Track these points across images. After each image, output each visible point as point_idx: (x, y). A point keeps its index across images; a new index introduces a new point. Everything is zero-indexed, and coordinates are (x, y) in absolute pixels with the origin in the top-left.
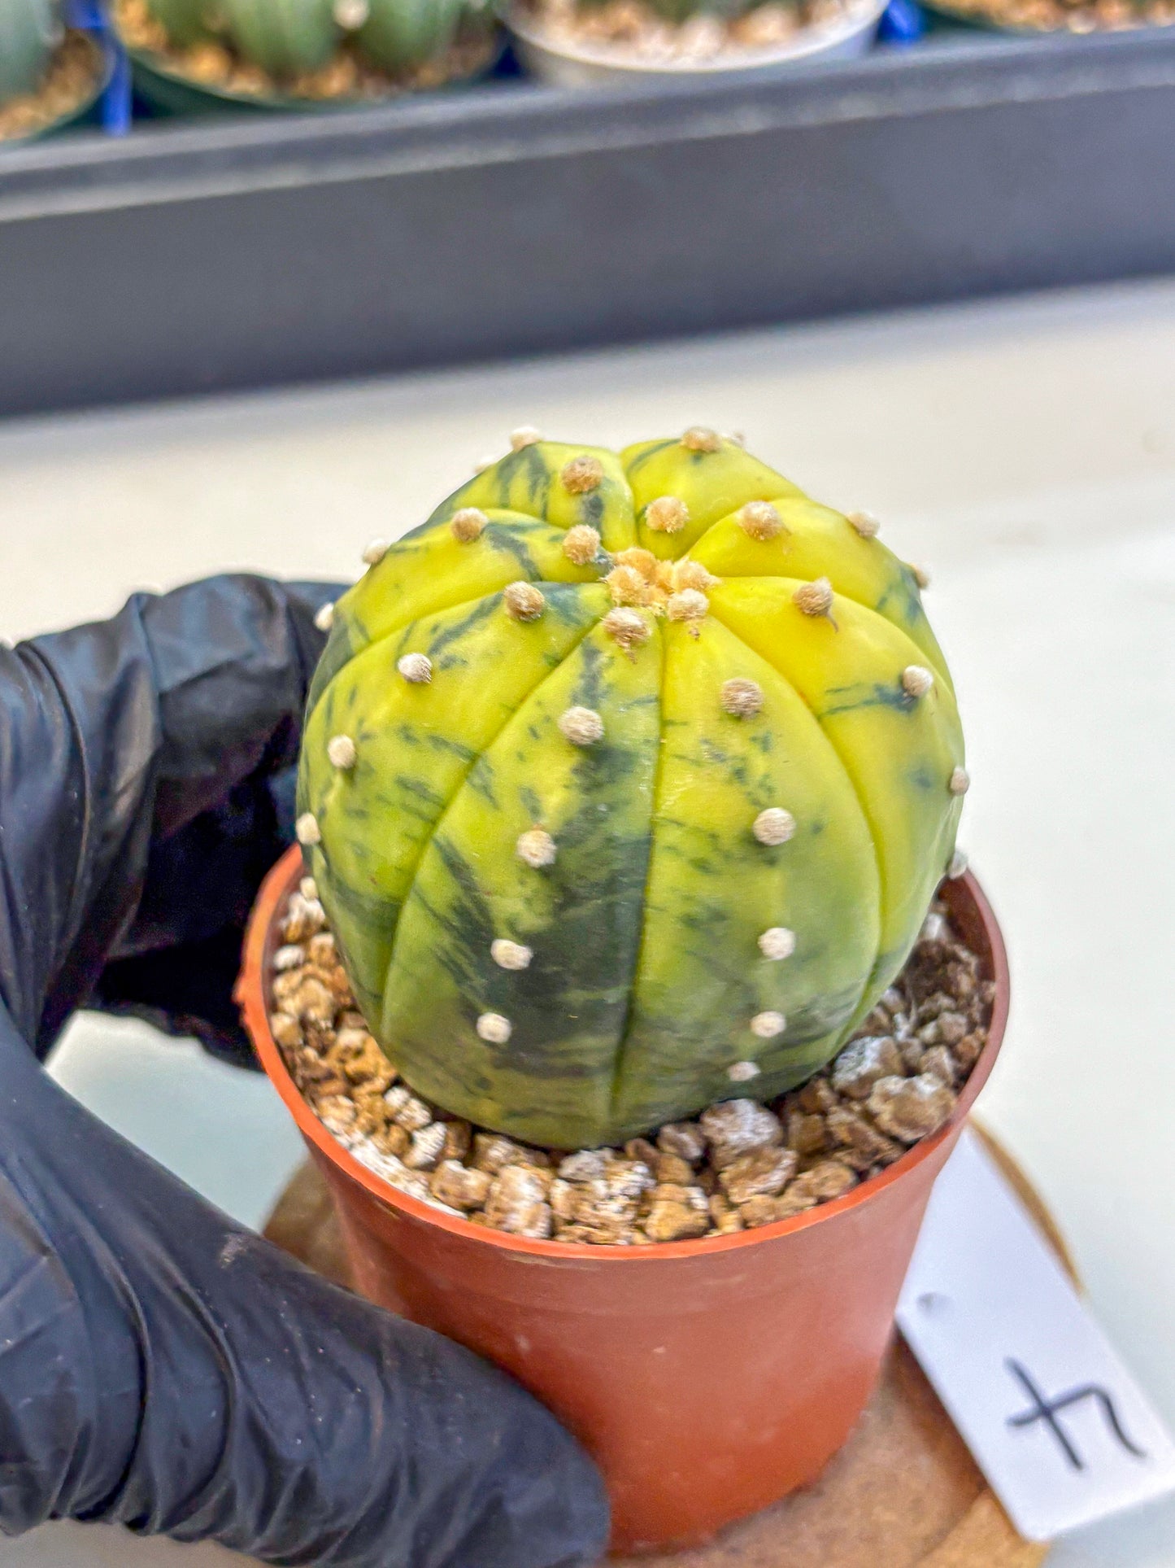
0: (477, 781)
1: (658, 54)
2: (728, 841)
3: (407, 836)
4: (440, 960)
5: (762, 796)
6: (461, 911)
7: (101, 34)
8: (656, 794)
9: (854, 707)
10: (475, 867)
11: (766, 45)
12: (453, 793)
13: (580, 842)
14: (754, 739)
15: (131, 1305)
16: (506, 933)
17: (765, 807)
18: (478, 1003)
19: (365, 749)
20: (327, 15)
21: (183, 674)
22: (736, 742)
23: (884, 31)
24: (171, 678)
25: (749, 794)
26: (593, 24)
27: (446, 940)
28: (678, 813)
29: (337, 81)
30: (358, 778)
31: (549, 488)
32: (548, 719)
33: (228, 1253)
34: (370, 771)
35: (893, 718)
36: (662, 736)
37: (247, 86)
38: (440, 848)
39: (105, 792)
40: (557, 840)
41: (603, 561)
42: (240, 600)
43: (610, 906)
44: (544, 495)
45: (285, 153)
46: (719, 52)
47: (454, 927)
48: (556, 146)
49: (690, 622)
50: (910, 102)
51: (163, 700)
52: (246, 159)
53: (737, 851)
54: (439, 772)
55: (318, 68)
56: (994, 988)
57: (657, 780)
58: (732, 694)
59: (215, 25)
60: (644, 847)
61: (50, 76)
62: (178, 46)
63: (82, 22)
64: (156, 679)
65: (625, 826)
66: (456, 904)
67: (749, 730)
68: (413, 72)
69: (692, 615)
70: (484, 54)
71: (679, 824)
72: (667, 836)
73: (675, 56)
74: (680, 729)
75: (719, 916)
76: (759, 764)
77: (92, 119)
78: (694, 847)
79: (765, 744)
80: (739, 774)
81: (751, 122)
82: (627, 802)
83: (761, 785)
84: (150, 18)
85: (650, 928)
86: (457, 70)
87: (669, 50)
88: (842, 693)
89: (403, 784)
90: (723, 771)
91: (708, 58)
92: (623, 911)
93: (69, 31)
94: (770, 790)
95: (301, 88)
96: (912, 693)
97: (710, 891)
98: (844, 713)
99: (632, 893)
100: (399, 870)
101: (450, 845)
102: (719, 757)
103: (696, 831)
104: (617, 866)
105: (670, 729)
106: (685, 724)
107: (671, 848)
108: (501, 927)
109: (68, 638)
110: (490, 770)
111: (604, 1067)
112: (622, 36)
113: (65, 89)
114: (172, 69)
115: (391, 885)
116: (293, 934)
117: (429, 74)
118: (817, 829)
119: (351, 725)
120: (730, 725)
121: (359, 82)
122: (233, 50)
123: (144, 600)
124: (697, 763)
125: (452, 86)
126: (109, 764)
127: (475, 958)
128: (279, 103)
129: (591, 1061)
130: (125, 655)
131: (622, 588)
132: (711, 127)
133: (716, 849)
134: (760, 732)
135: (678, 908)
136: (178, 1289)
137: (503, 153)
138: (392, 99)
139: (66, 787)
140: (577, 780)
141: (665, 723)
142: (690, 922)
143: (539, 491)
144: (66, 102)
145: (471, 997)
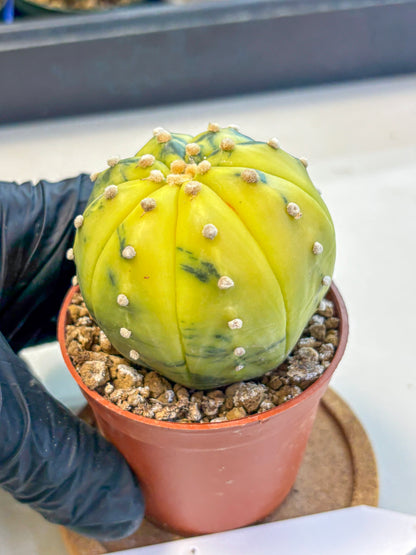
29: (90, 3)
33: (32, 382)
37: (56, 5)
45: (70, 30)
52: (55, 32)
81: (244, 17)
95: (77, 5)
121: (98, 4)
128: (68, 11)
137: (153, 29)
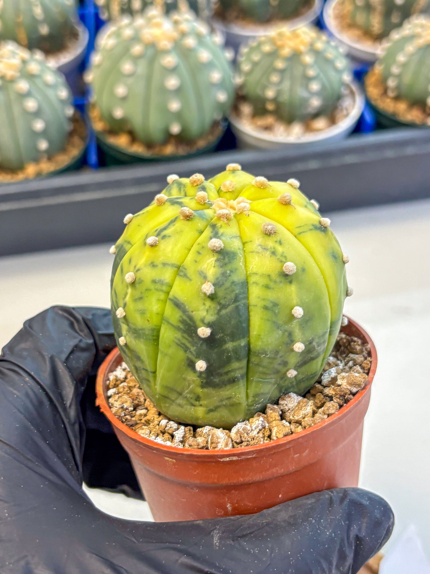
0: (182, 274)
2: (274, 276)
3: (159, 300)
4: (177, 344)
5: (284, 260)
6: (183, 322)
8: (246, 266)
9: (306, 231)
10: (186, 303)
12: (174, 280)
13: (223, 284)
14: (276, 242)
16: (201, 324)
17: (285, 263)
18: (193, 358)
19: (139, 274)
22: (270, 243)
25: (278, 259)
27: (179, 335)
28: (255, 270)
30: (137, 286)
31: (186, 187)
32: (203, 247)
34: (141, 282)
35: (321, 235)
36: (244, 247)
38: (171, 300)
40: (214, 285)
41: (210, 202)
43: (237, 307)
44: (184, 190)
47: (181, 329)
49: (245, 212)
53: (278, 280)
54: (167, 275)
56: (369, 346)
57: (245, 262)
58: (266, 227)
60: (245, 284)
65: (237, 277)
66: (181, 319)
67: (273, 238)
69: (245, 210)
71: (256, 274)
72: (252, 280)
74: (250, 244)
75: (275, 305)
76: (280, 249)
78: (263, 281)
79: (280, 243)
80: (274, 253)
82: (236, 269)
83: (282, 256)
85: (252, 314)
88: (301, 227)
89: (154, 282)
90: (268, 253)
92: (241, 307)
94: (285, 257)
96: (324, 226)
97: (271, 296)
98: (304, 234)
99: (244, 301)
100: (158, 314)
101: (175, 298)
102: (265, 249)
103: (263, 275)
104: (237, 291)
105: (246, 245)
106: (251, 241)
107: (256, 283)
108: (198, 323)
110: (186, 269)
111: (242, 376)
115: (155, 321)
116: (112, 384)
118: (303, 270)
119: (132, 268)
120: (267, 238)
124: (258, 253)
127: (190, 339)
129: (238, 374)
131: (219, 208)
133: (270, 280)
134: (278, 239)
135: (261, 304)
140: (217, 264)
141: (244, 244)
142: (266, 308)
143: (182, 189)
145: (190, 356)
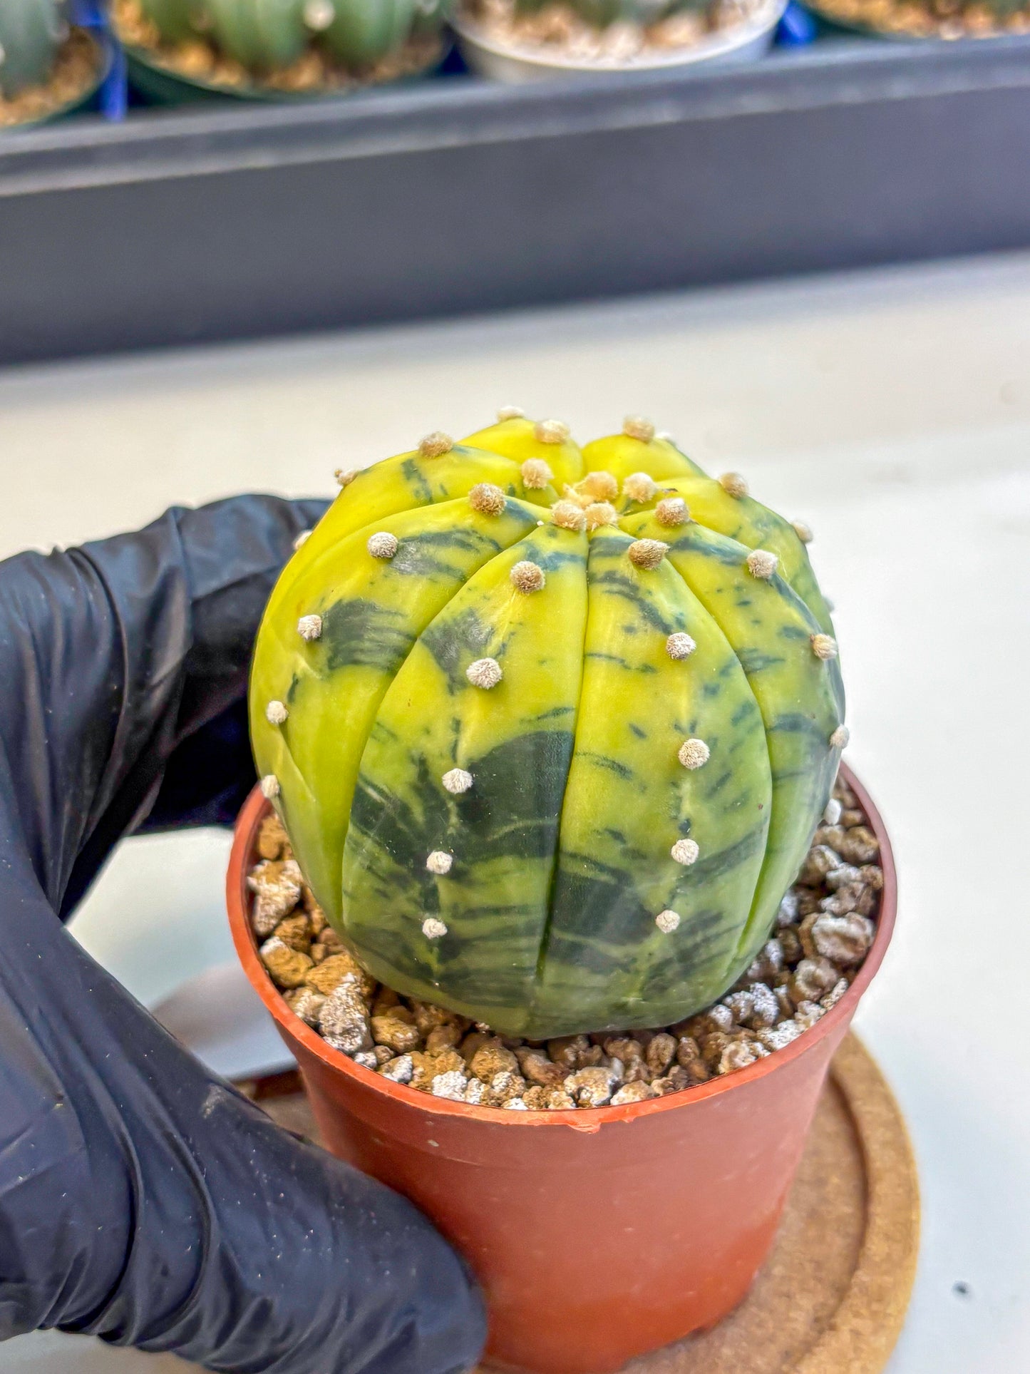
1: (584, 54)
7: (101, 32)
11: (678, 47)
15: (127, 1149)
20: (298, 18)
21: (214, 584)
23: (780, 37)
24: (205, 587)
26: (529, 28)
29: (307, 76)
33: (210, 1104)
37: (227, 78)
39: (142, 684)
42: (264, 519)
46: (638, 53)
48: (493, 134)
50: (802, 100)
51: (196, 606)
55: (290, 63)
59: (201, 25)
61: (56, 68)
62: (168, 43)
63: (85, 21)
64: (190, 588)
68: (372, 68)
70: (433, 52)
73: (598, 57)
77: (92, 107)
81: (665, 114)
84: (144, 18)
86: (410, 66)
87: (594, 51)
91: (627, 59)
93: (72, 29)
95: (275, 80)
109: (113, 544)
112: (553, 39)
113: (69, 80)
114: (163, 63)
117: (386, 70)
121: (325, 77)
122: (216, 47)
123: (180, 515)
125: (405, 81)
126: (147, 661)
128: (252, 93)
130: (164, 564)
132: (630, 118)
136: (168, 1136)
137: (450, 139)
138: (353, 93)
139: (107, 679)
144: (71, 91)
